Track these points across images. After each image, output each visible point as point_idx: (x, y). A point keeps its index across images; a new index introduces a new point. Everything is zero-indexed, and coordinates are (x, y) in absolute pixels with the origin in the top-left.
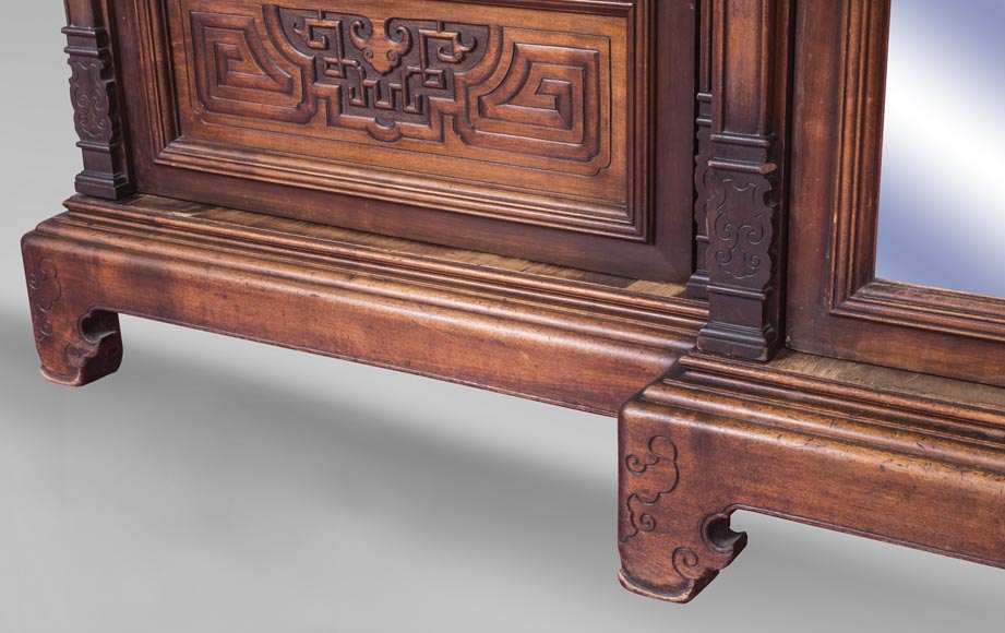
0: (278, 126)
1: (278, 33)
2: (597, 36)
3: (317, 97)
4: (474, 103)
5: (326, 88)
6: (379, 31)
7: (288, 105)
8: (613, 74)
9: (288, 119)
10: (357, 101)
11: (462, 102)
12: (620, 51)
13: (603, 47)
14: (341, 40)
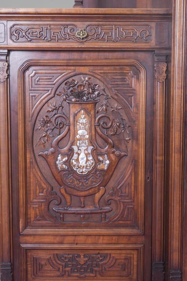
0: (55, 278)
1: (57, 259)
2: (131, 254)
3: (65, 271)
4: (103, 268)
5: (67, 269)
6: (82, 257)
7: (58, 273)
8: (134, 260)
9: (59, 276)
10: (76, 271)
11: (101, 269)
12: (135, 256)
13: (132, 256)
14: (73, 259)
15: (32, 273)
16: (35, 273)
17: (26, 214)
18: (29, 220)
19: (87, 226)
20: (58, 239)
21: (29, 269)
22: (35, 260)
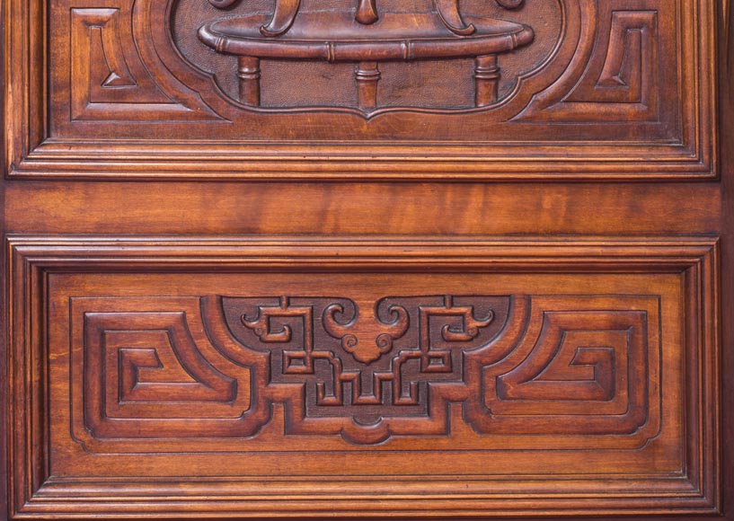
0: (211, 444)
1: (220, 329)
2: (646, 296)
3: (270, 402)
4: (491, 384)
5: (282, 388)
6: (367, 314)
7: (230, 416)
8: (664, 334)
9: (233, 433)
10: (331, 399)
11: (475, 385)
12: (671, 310)
13: (651, 307)
14: (312, 329)
15: (77, 414)
16: (95, 417)
17: (43, 57)
18: (58, 98)
19: (391, 133)
20: (227, 205)
21: (60, 388)
22: (95, 335)
